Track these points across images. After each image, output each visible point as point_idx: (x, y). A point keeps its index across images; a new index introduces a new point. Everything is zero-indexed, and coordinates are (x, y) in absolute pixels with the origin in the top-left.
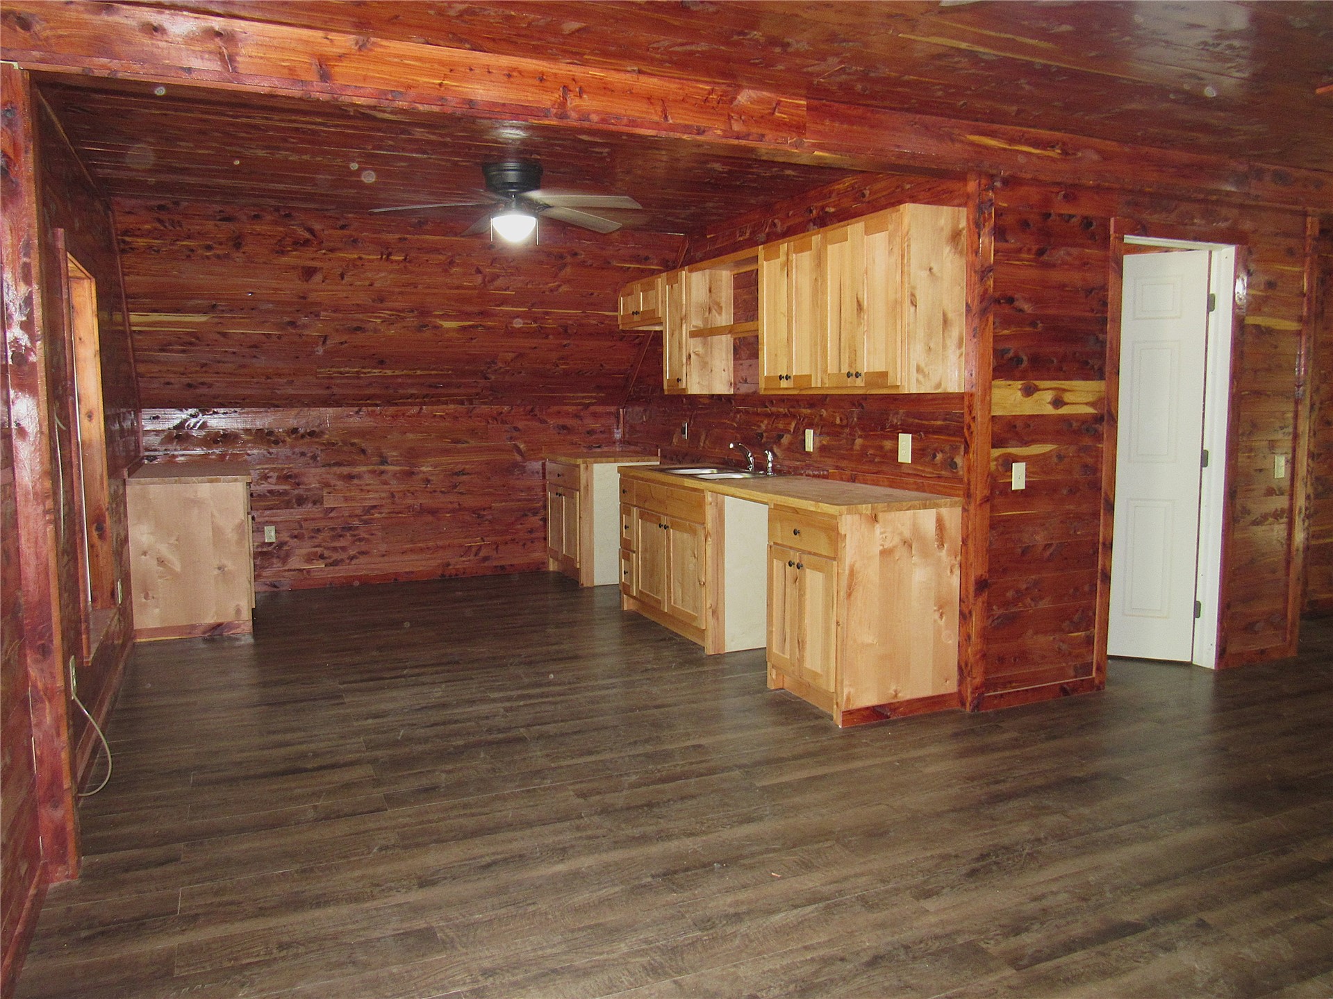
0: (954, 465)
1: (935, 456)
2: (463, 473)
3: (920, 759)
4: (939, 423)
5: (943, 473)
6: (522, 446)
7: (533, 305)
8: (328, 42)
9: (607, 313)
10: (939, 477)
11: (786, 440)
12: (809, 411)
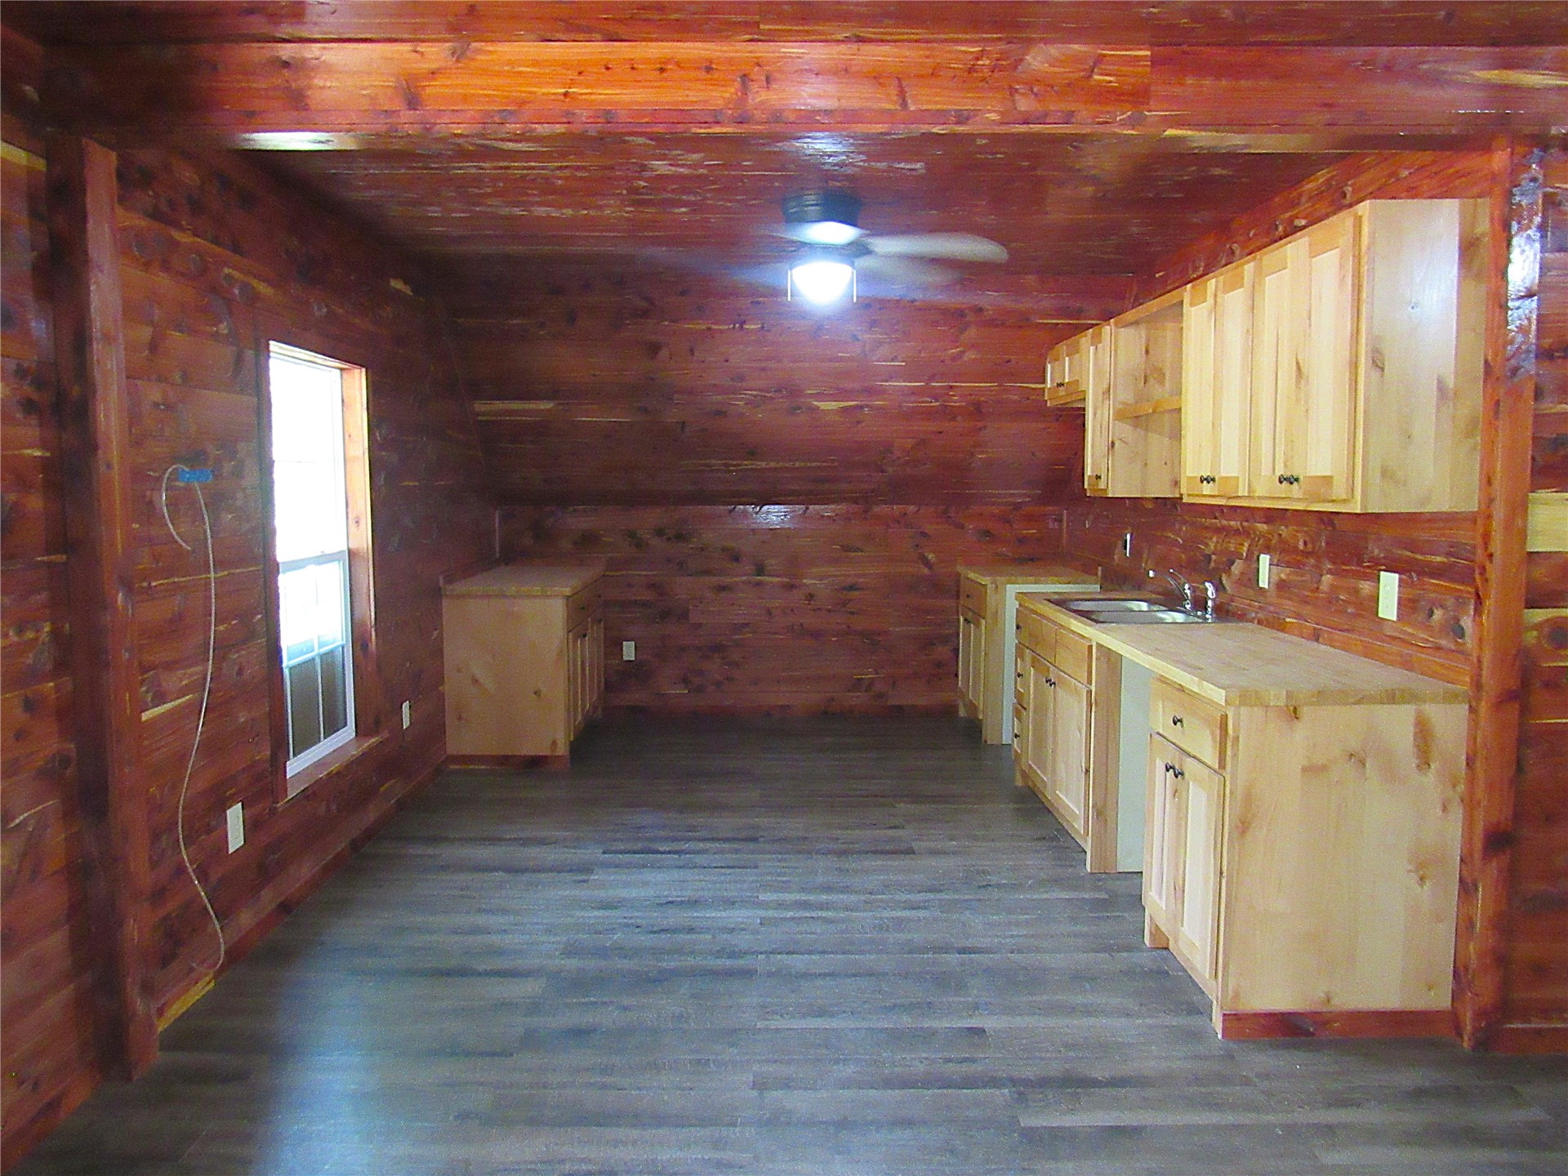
0: (1460, 633)
1: (1431, 613)
2: (852, 588)
4: (1439, 559)
5: (1443, 642)
6: (930, 556)
7: (932, 378)
8: (418, 56)
9: (1033, 386)
10: (1438, 648)
11: (1237, 568)
12: (1265, 527)
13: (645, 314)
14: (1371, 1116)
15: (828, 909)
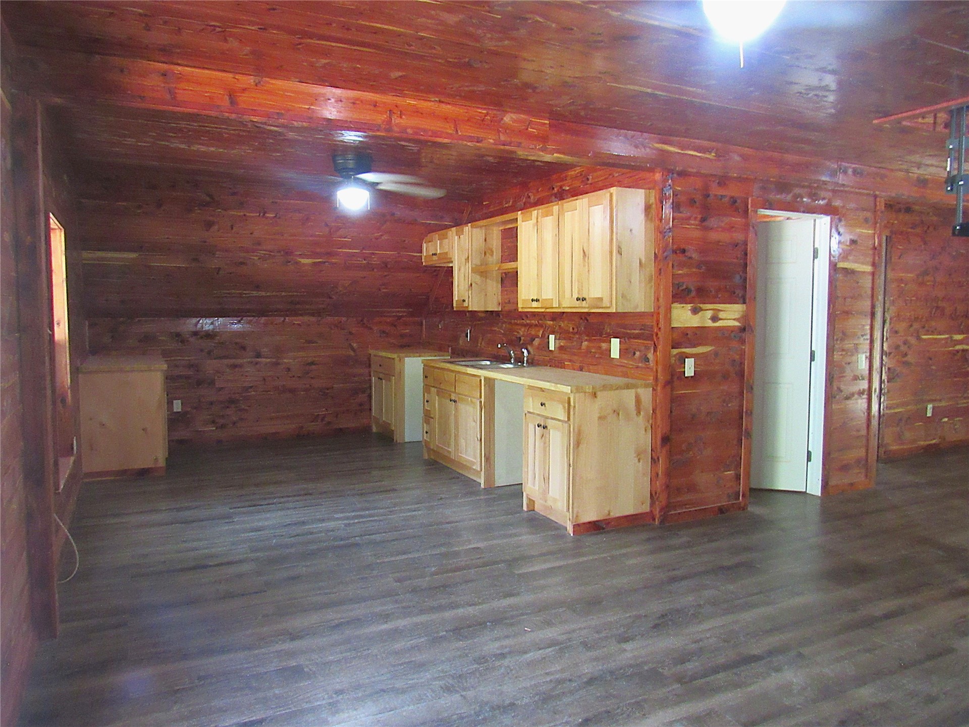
0: (647, 360)
1: (634, 354)
2: (312, 363)
3: (624, 555)
4: (637, 331)
5: (640, 365)
6: (355, 345)
7: (363, 249)
8: (236, 80)
9: (415, 254)
10: (637, 367)
11: (537, 342)
12: (551, 322)
13: (207, 204)
14: (636, 549)
15: (374, 516)
